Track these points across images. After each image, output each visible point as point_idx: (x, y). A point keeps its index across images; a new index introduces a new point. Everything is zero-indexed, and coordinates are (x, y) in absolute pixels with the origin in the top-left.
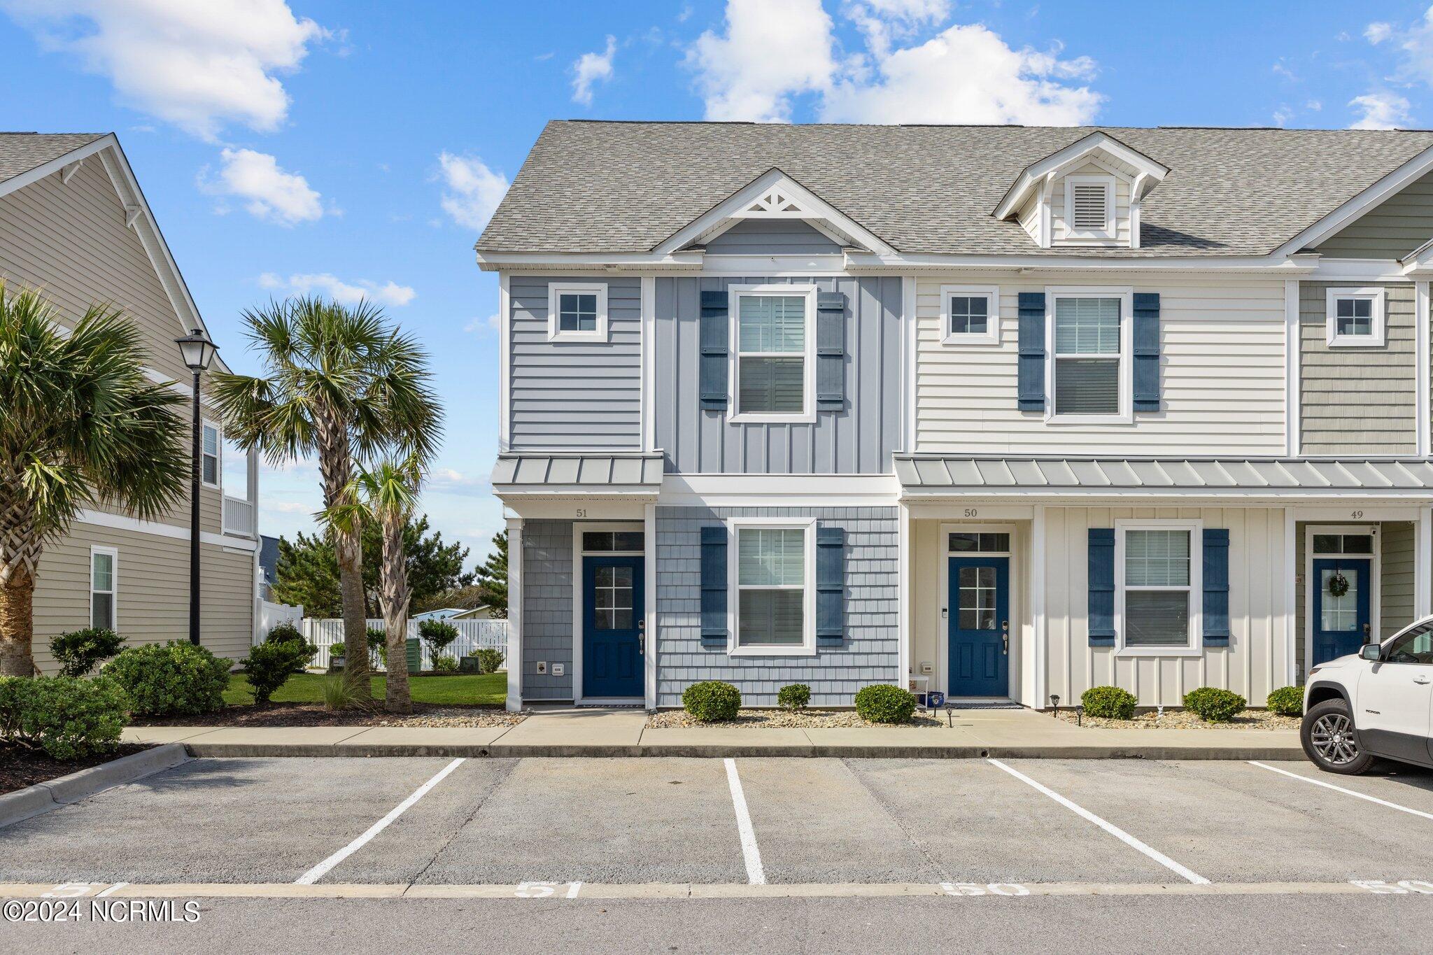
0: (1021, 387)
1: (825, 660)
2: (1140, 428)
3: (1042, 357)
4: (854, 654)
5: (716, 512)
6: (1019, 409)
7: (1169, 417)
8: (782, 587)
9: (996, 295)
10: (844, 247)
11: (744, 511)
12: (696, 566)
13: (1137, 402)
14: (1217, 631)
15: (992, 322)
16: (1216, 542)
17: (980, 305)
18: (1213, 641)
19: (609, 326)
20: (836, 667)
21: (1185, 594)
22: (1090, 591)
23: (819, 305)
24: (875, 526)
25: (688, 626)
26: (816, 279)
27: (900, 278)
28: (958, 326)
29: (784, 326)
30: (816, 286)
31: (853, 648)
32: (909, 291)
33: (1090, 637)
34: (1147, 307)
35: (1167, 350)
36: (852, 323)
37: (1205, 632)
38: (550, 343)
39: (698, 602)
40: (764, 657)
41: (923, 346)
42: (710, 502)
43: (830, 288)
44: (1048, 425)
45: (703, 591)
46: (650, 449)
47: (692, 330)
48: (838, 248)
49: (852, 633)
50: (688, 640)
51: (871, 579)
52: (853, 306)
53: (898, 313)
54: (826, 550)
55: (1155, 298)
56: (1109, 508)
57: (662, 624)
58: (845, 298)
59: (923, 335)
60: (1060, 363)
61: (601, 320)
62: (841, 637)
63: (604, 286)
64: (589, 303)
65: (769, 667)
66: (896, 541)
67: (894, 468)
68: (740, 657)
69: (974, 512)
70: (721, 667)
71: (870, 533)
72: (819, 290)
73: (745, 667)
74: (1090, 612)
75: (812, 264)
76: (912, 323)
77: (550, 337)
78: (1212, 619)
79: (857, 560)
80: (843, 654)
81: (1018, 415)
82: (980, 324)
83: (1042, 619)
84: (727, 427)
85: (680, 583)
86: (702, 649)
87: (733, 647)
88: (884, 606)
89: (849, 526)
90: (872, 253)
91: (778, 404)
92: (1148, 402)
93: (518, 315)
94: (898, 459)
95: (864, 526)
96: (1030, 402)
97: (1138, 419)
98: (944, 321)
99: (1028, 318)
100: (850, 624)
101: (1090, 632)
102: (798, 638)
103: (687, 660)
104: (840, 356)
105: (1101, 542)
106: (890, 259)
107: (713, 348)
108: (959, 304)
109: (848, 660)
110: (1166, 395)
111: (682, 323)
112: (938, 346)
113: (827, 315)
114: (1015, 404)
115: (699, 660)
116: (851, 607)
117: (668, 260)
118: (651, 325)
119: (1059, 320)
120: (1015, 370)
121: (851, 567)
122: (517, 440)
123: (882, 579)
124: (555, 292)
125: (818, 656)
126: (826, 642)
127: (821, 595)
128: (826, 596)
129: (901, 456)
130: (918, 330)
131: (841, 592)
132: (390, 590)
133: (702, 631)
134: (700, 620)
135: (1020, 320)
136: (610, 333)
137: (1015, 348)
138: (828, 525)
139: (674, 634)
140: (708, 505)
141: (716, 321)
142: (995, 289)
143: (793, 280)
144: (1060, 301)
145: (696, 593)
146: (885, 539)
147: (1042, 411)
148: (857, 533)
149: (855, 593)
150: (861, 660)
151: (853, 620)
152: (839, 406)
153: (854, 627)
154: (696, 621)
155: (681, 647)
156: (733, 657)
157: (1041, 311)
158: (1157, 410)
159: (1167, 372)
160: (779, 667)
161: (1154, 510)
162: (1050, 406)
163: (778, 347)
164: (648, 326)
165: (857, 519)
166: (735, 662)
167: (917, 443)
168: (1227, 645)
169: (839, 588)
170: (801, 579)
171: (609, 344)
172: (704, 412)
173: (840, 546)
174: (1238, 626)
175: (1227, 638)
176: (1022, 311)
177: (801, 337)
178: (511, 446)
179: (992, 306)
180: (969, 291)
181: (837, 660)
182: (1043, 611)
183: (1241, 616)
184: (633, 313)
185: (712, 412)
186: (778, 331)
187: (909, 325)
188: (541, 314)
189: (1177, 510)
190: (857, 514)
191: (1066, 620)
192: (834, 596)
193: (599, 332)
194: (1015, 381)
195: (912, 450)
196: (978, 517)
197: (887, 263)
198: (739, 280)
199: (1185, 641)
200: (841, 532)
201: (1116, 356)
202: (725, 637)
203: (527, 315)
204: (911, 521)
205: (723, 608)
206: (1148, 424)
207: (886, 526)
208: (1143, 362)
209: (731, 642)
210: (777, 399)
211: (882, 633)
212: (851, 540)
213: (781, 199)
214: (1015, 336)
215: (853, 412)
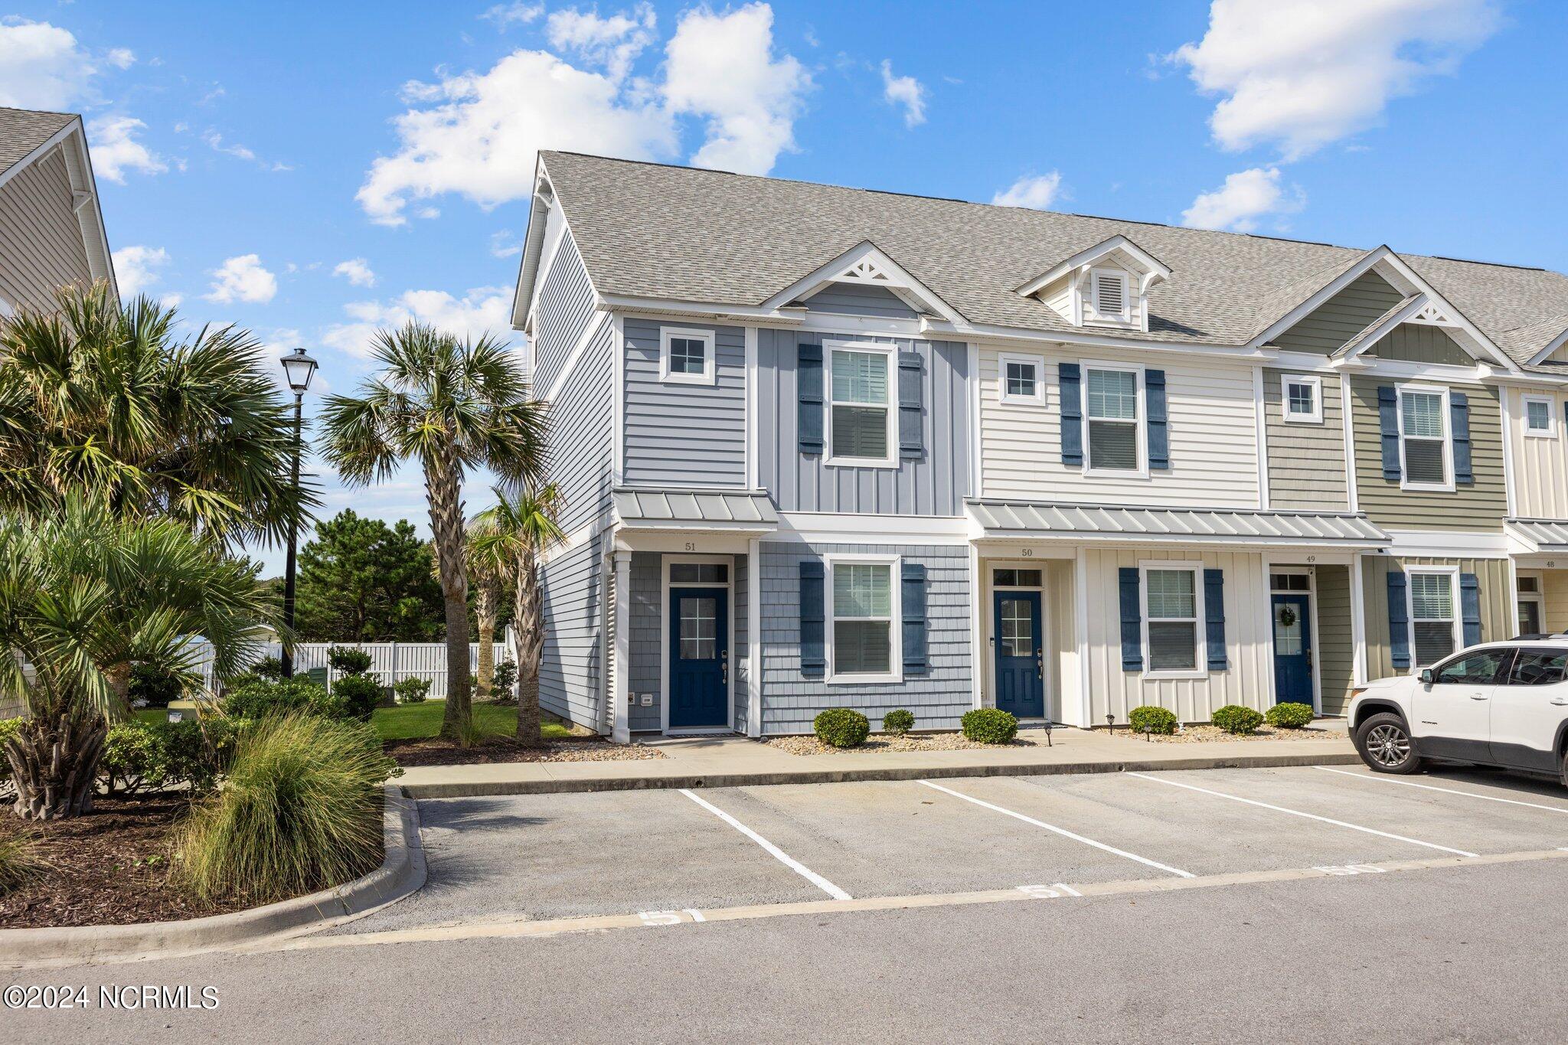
0: (1063, 444)
1: (910, 687)
2: (1155, 482)
3: (1079, 419)
4: (934, 680)
5: (813, 547)
6: (1063, 463)
7: (1176, 474)
8: (872, 618)
9: (1042, 363)
10: (920, 314)
11: (838, 547)
12: (795, 599)
13: (1151, 460)
14: (1217, 657)
15: (1039, 386)
16: (1214, 580)
17: (1029, 371)
18: (1214, 665)
19: (716, 371)
20: (919, 693)
21: (1192, 625)
22: (1122, 623)
23: (900, 363)
24: (949, 563)
25: (789, 656)
26: (897, 340)
27: (965, 343)
28: (1012, 387)
29: (868, 379)
30: (896, 346)
31: (933, 675)
32: (973, 355)
33: (1124, 663)
34: (1156, 381)
35: (1171, 418)
36: (927, 380)
37: (1209, 657)
38: (661, 383)
39: (798, 634)
40: (856, 685)
41: (985, 404)
42: (808, 539)
43: (909, 348)
44: (1086, 477)
45: (802, 622)
46: (754, 487)
47: (791, 378)
48: (915, 314)
49: (933, 662)
50: (789, 670)
51: (947, 612)
52: (928, 365)
53: (964, 375)
54: (909, 584)
55: (1161, 374)
56: (1134, 550)
57: (765, 654)
58: (922, 359)
59: (985, 395)
60: (1092, 424)
61: (709, 365)
62: (923, 665)
63: (712, 334)
64: (697, 347)
65: (862, 695)
66: (968, 576)
67: (967, 511)
68: (835, 685)
69: (1030, 552)
70: (819, 695)
71: (945, 569)
72: (899, 349)
73: (840, 695)
74: (1123, 640)
75: (893, 326)
76: (977, 383)
77: (662, 377)
78: (1213, 646)
79: (935, 594)
80: (924, 681)
81: (1062, 468)
82: (1029, 389)
83: (1086, 646)
84: (822, 469)
85: (781, 615)
86: (801, 678)
87: (830, 676)
88: (958, 636)
89: (928, 563)
90: (948, 322)
91: (864, 450)
92: (1160, 462)
93: (631, 355)
94: (969, 503)
95: (940, 563)
96: (1071, 458)
97: (1152, 475)
98: (1002, 383)
99: (1067, 385)
100: (931, 652)
101: (1124, 658)
102: (884, 665)
103: (788, 689)
104: (917, 410)
105: (1128, 579)
106: (962, 328)
107: (810, 396)
108: (1013, 370)
109: (929, 687)
110: (1173, 455)
111: (782, 372)
112: (997, 405)
113: (906, 372)
114: (1059, 458)
115: (799, 689)
116: (931, 637)
117: (775, 314)
118: (754, 371)
119: (1090, 388)
120: (1058, 429)
121: (931, 599)
122: (630, 474)
123: (956, 612)
124: (666, 335)
125: (904, 683)
126: (911, 669)
127: (906, 626)
128: (910, 626)
129: (969, 500)
130: (981, 390)
131: (922, 623)
132: (527, 622)
133: (803, 660)
134: (799, 650)
135: (1061, 386)
136: (717, 377)
137: (1058, 410)
138: (910, 561)
139: (777, 663)
140: (807, 541)
141: (813, 370)
142: (1041, 358)
143: (878, 339)
144: (1090, 372)
145: (796, 624)
146: (958, 575)
147: (1081, 465)
148: (934, 569)
149: (935, 624)
150: (940, 687)
151: (933, 649)
152: (918, 454)
153: (933, 655)
154: (796, 651)
155: (783, 676)
156: (829, 685)
157: (1076, 380)
158: (1166, 468)
159: (1172, 436)
160: (870, 694)
161: (1167, 553)
162: (1086, 461)
163: (865, 398)
164: (752, 372)
165: (935, 557)
166: (831, 690)
167: (983, 489)
168: (1225, 669)
169: (921, 620)
170: (887, 611)
171: (716, 387)
172: (801, 454)
173: (921, 581)
174: (1233, 652)
175: (1225, 662)
176: (1062, 379)
177: (883, 390)
178: (625, 480)
179: (1039, 372)
180: (1022, 359)
181: (920, 686)
182: (1086, 638)
183: (1234, 644)
184: (738, 361)
185: (809, 455)
186: (862, 384)
187: (974, 386)
188: (653, 356)
189: (1184, 553)
190: (934, 552)
191: (1104, 647)
192: (917, 627)
193: (707, 376)
194: (1058, 439)
195: (979, 495)
196: (1032, 557)
197: (959, 331)
198: (831, 336)
199: (1193, 665)
200: (921, 568)
201: (1133, 421)
202: (823, 666)
203: (639, 355)
204: (980, 559)
205: (821, 639)
206: (1160, 479)
207: (958, 563)
208: (1155, 427)
209: (828, 671)
210: (864, 445)
211: (957, 661)
212: (930, 575)
213: (871, 269)
214: (1057, 400)
215: (929, 459)
